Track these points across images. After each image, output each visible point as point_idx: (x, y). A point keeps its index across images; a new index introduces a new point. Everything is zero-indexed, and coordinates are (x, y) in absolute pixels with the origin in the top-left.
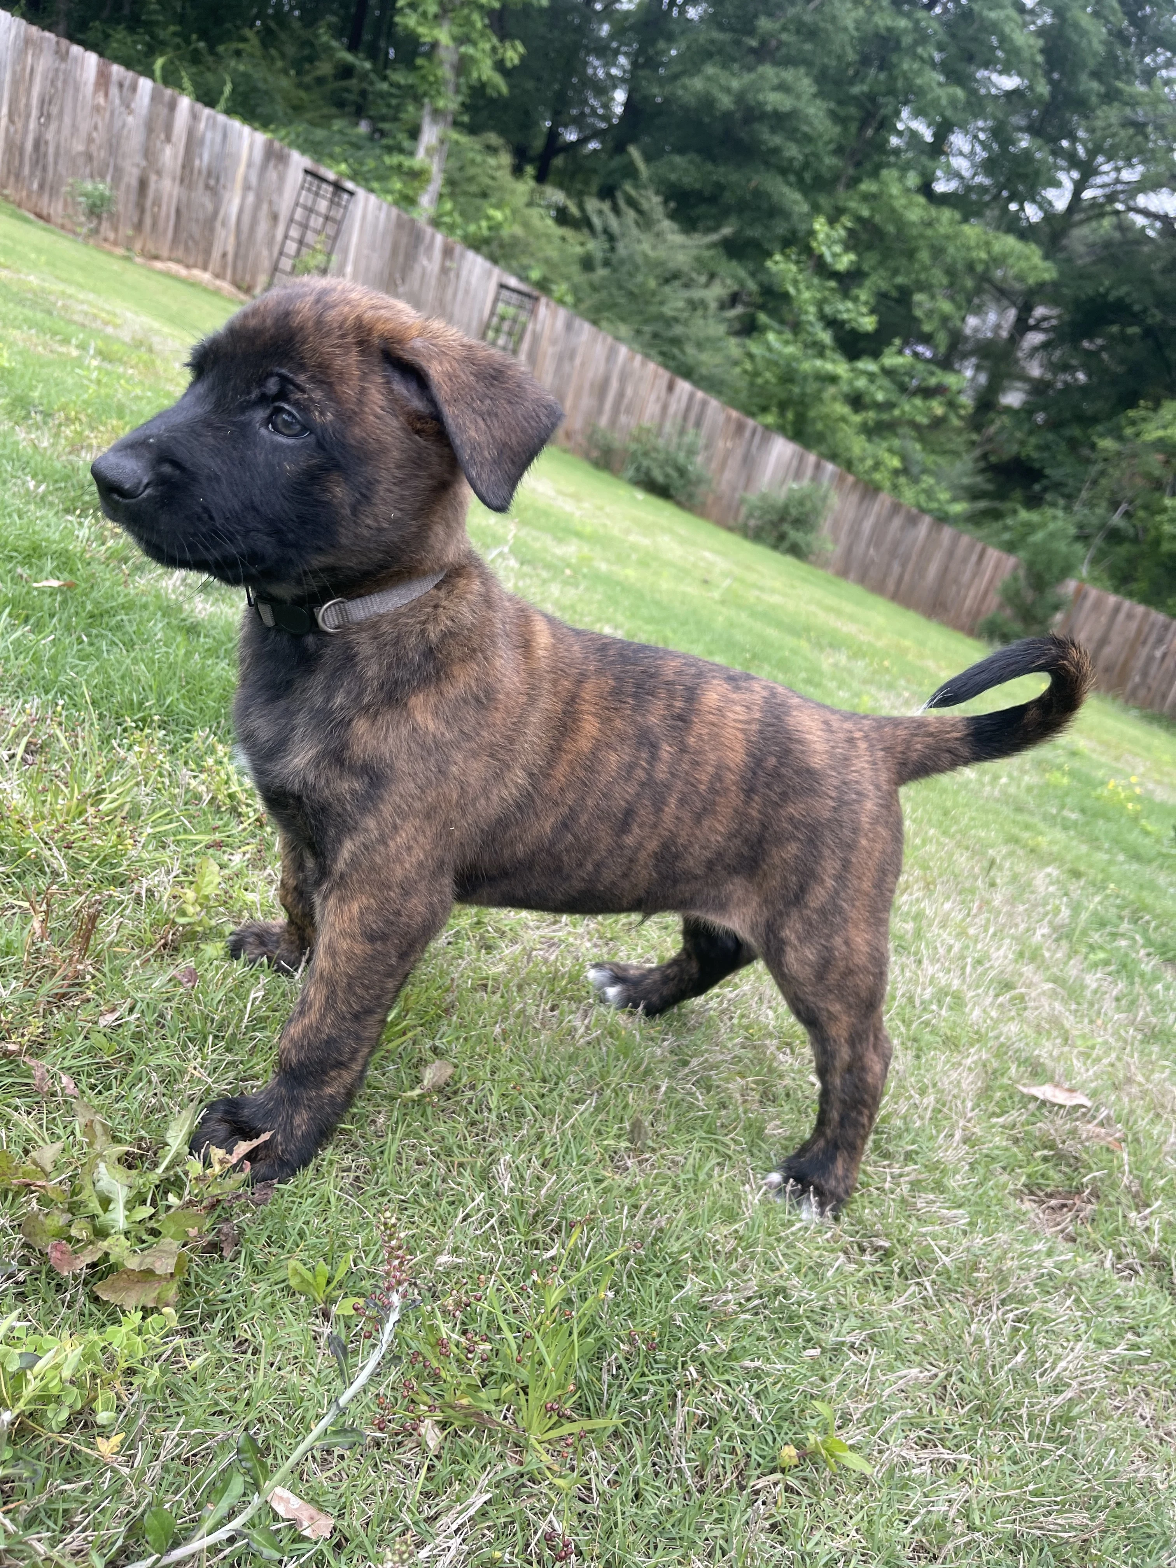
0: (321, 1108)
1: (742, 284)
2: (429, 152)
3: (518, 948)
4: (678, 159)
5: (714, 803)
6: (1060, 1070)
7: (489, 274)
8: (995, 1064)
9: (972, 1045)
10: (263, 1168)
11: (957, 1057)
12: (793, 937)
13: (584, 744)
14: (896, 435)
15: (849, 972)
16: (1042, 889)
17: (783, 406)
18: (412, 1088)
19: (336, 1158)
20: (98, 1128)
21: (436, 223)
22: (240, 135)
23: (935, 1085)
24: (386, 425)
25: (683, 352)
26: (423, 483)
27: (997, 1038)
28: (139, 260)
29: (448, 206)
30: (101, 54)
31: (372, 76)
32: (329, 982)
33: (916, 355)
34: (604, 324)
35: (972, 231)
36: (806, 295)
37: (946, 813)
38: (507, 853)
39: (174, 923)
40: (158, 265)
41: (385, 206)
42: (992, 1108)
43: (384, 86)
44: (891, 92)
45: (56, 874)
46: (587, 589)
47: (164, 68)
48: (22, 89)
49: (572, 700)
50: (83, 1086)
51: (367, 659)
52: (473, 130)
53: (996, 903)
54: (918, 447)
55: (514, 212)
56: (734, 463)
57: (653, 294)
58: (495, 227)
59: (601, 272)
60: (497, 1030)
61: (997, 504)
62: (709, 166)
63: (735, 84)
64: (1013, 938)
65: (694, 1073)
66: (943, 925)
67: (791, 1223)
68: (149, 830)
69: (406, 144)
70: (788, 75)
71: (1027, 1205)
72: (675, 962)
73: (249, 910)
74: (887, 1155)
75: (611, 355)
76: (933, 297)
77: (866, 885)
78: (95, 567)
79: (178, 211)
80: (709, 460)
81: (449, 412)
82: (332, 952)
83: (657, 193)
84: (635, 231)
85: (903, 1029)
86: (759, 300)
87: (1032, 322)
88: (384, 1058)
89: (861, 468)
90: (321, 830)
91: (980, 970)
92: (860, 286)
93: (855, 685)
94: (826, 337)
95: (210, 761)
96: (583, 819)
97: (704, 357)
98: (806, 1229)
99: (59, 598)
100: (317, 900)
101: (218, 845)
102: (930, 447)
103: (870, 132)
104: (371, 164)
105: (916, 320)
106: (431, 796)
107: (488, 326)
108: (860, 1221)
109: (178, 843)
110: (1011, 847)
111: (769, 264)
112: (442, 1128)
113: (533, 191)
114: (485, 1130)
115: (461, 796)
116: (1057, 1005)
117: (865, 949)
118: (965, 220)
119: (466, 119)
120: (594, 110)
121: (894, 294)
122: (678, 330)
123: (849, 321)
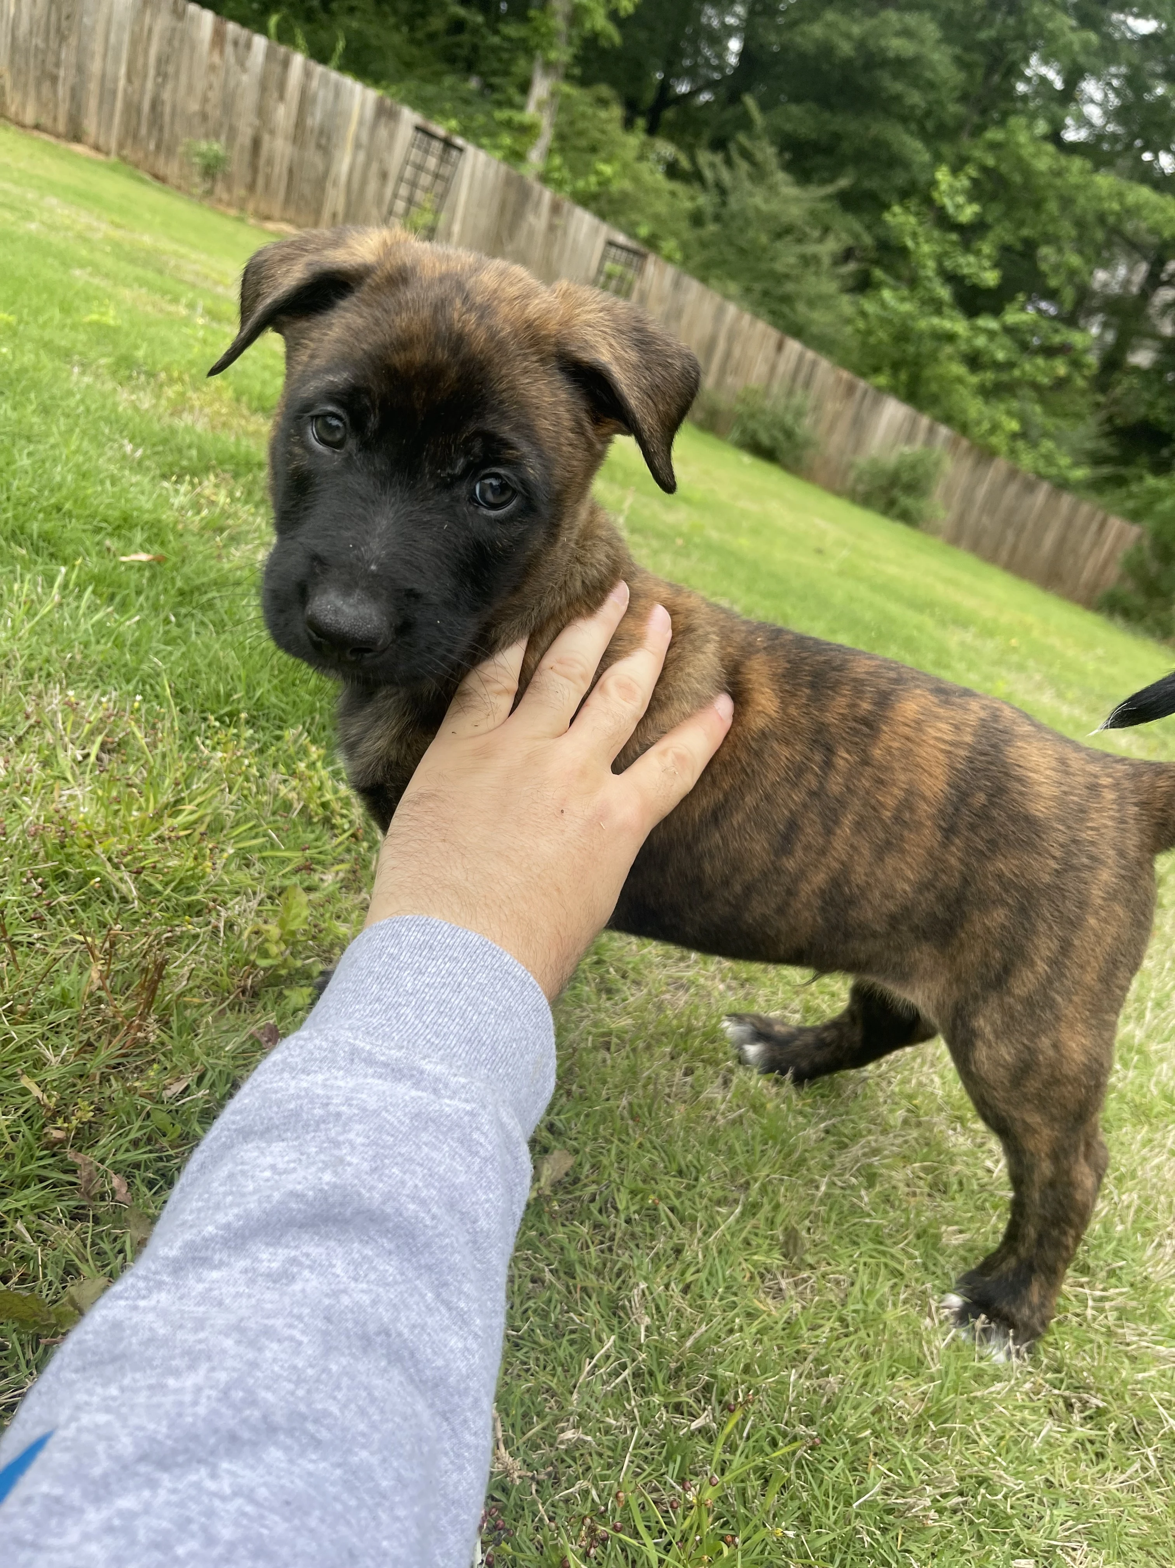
1: (857, 237)
2: (540, 106)
4: (795, 109)
5: (901, 838)
7: (596, 231)
14: (1015, 396)
17: (896, 367)
21: (545, 178)
22: (352, 92)
25: (793, 310)
28: (252, 221)
29: (557, 161)
30: (217, 12)
31: (484, 30)
33: (1039, 311)
35: (1104, 181)
36: (926, 248)
40: (269, 225)
41: (494, 164)
43: (495, 40)
44: (1021, 36)
46: (700, 560)
47: (278, 26)
48: (140, 49)
52: (584, 82)
54: (1038, 409)
55: (625, 166)
56: (843, 425)
57: (764, 250)
58: (604, 182)
59: (712, 228)
61: (1123, 471)
62: (827, 115)
63: (856, 30)
69: (517, 98)
70: (911, 19)
72: (834, 1025)
75: (720, 312)
76: (1060, 250)
77: (1090, 978)
78: (188, 539)
79: (291, 171)
80: (817, 422)
83: (773, 143)
84: (747, 185)
86: (873, 255)
87: (1164, 277)
89: (977, 431)
92: (982, 238)
94: (944, 293)
97: (816, 315)
99: (147, 574)
102: (1051, 410)
103: (996, 78)
104: (481, 119)
105: (1042, 276)
113: (644, 145)
117: (1079, 1057)
118: (1096, 169)
119: (577, 71)
120: (707, 59)
121: (1019, 247)
122: (789, 287)
123: (969, 276)
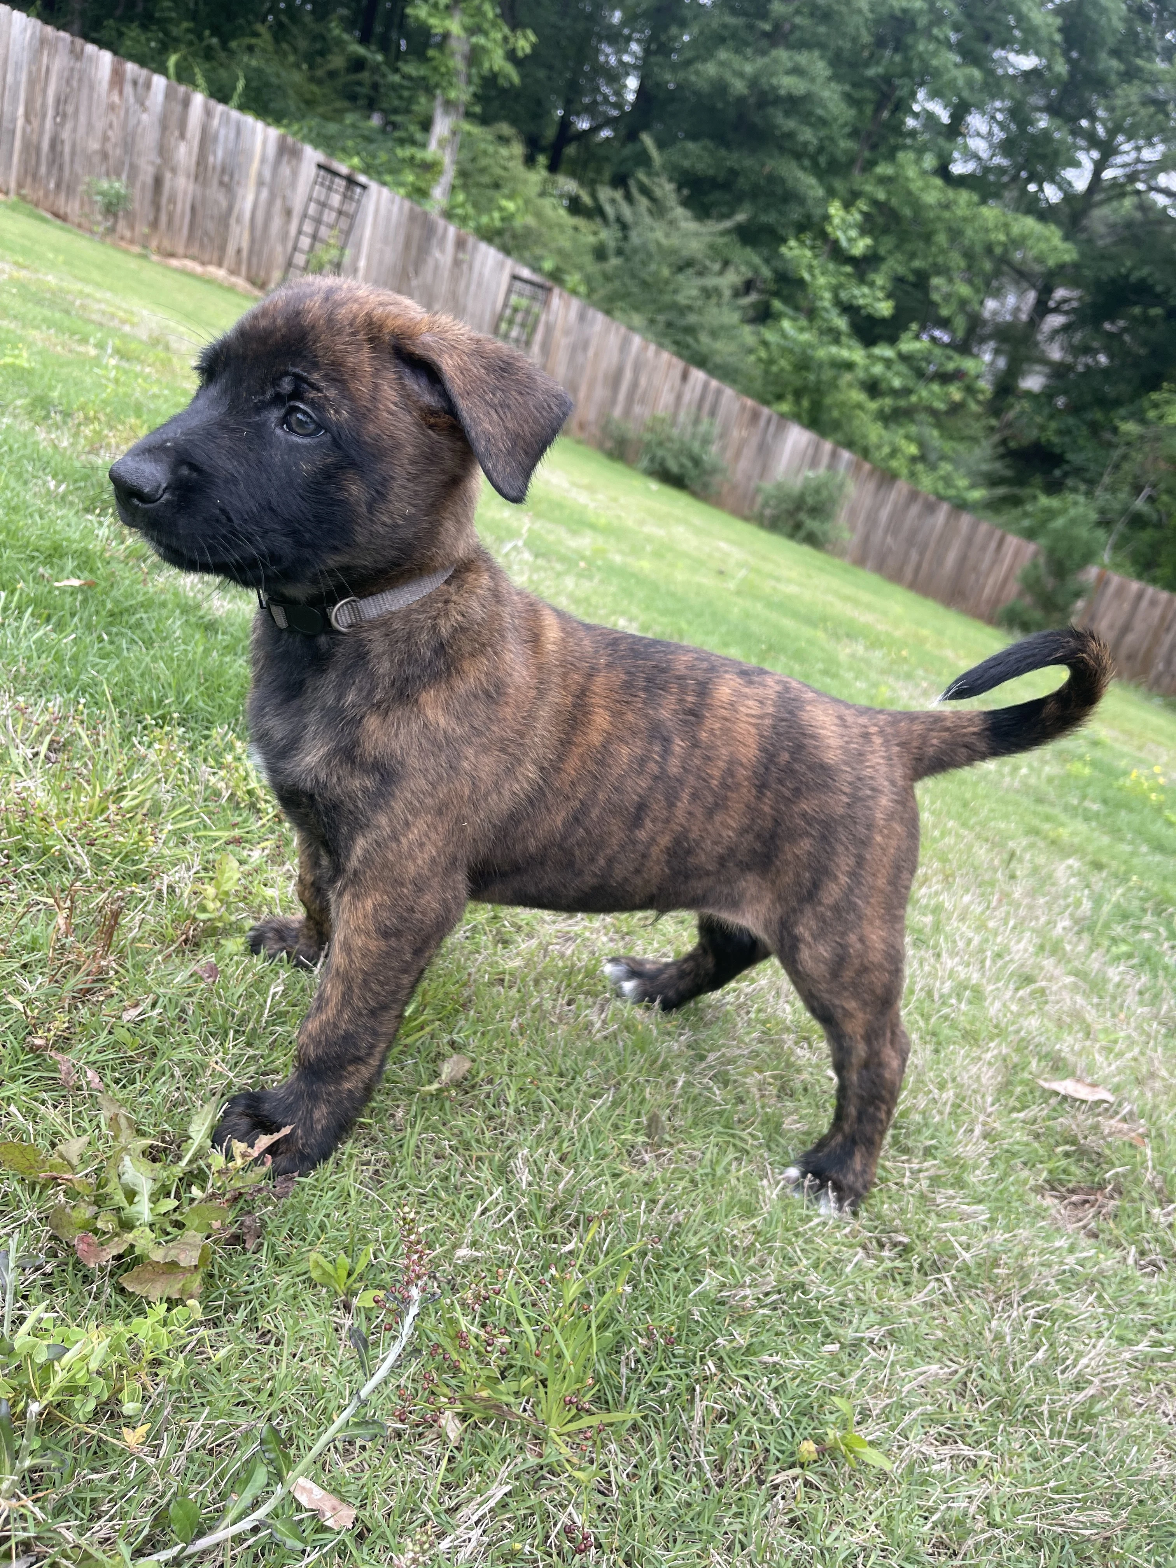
0: (340, 1102)
1: (756, 270)
2: (441, 144)
3: (534, 942)
4: (691, 146)
5: (726, 798)
6: (1082, 1064)
7: (502, 266)
8: (1015, 1059)
9: (992, 1039)
10: (283, 1161)
11: (975, 1052)
12: (807, 935)
13: (596, 738)
14: (913, 421)
15: (864, 970)
16: (1062, 881)
17: (798, 394)
18: (430, 1082)
19: (355, 1151)
20: (123, 1122)
21: (448, 215)
22: (253, 131)
23: (954, 1080)
24: (400, 420)
25: (697, 340)
26: (436, 478)
27: (1018, 1032)
28: (155, 258)
29: (461, 197)
30: (115, 53)
31: (385, 69)
32: (345, 978)
34: (618, 314)
35: (991, 213)
36: (822, 281)
37: (965, 805)
38: (519, 847)
39: (195, 919)
40: (174, 262)
41: (398, 199)
42: (1012, 1102)
43: (396, 78)
44: (907, 73)
45: (79, 870)
46: (602, 582)
47: (177, 65)
48: (38, 88)
49: (583, 693)
50: (108, 1080)
51: (379, 656)
52: (484, 120)
53: (1016, 895)
54: (935, 433)
55: (527, 202)
56: (749, 452)
57: (667, 282)
58: (507, 218)
59: (614, 262)
60: (514, 1024)
61: (1016, 491)
62: (723, 152)
63: (748, 69)
64: (1034, 931)
65: (711, 1067)
66: (962, 918)
67: (809, 1219)
68: (170, 827)
69: (419, 136)
70: (803, 58)
71: (1049, 1201)
72: (691, 957)
73: (269, 905)
74: (906, 1150)
75: (625, 344)
76: (950, 280)
77: (881, 882)
78: (115, 566)
79: (193, 208)
80: (724, 449)
81: (463, 405)
82: (347, 948)
83: (671, 180)
84: (648, 220)
85: (921, 1023)
86: (773, 287)
87: (1052, 304)
88: (402, 1052)
89: (877, 455)
90: (334, 827)
91: (1000, 963)
92: (876, 270)
93: (873, 676)
94: (841, 323)
95: (229, 758)
96: (595, 813)
97: (719, 345)
98: (825, 1224)
99: (80, 597)
100: (332, 896)
101: (237, 841)
102: (947, 434)
103: (885, 114)
104: (383, 157)
105: (934, 305)
106: (442, 792)
107: (500, 318)
108: (879, 1217)
109: (198, 839)
110: (1032, 839)
111: (783, 250)
112: (460, 1122)
113: (545, 181)
114: (503, 1125)
115: (473, 791)
116: (1079, 999)
117: (880, 946)
118: (984, 201)
119: (477, 109)
120: (606, 97)
121: (911, 278)
122: (692, 319)
123: (865, 307)
